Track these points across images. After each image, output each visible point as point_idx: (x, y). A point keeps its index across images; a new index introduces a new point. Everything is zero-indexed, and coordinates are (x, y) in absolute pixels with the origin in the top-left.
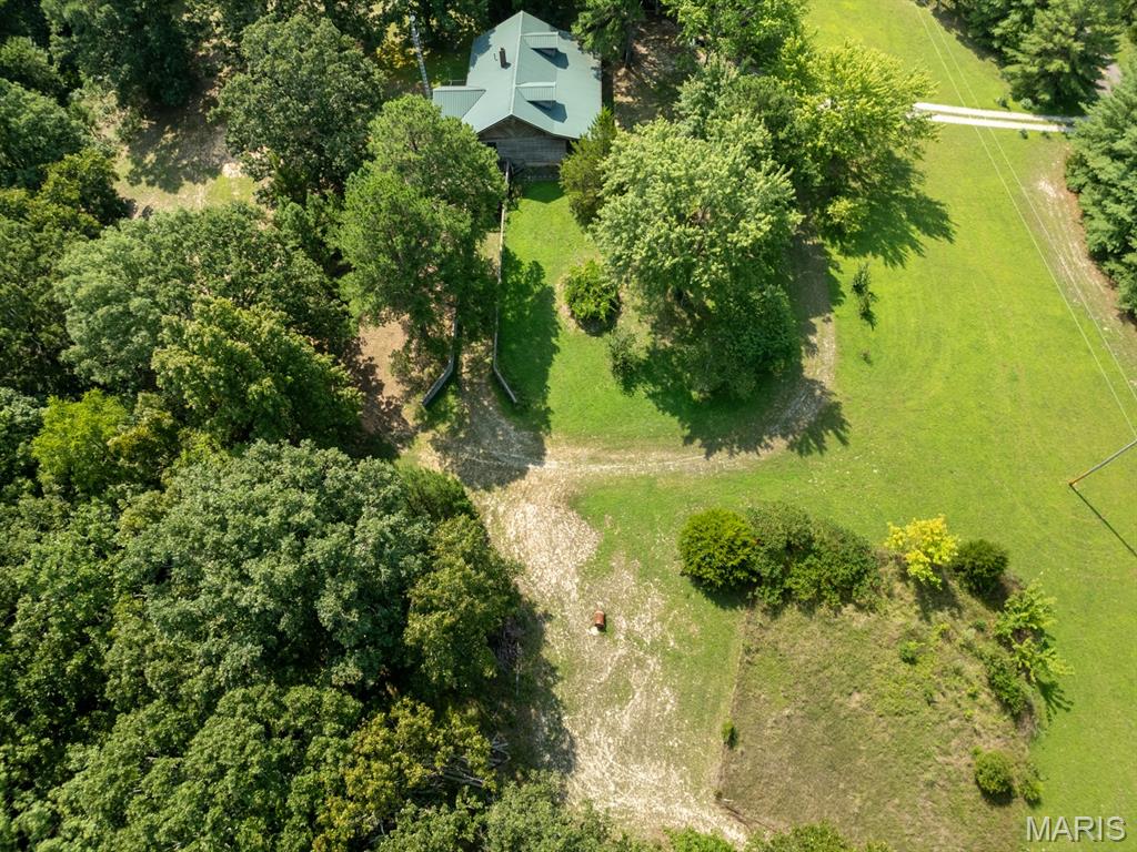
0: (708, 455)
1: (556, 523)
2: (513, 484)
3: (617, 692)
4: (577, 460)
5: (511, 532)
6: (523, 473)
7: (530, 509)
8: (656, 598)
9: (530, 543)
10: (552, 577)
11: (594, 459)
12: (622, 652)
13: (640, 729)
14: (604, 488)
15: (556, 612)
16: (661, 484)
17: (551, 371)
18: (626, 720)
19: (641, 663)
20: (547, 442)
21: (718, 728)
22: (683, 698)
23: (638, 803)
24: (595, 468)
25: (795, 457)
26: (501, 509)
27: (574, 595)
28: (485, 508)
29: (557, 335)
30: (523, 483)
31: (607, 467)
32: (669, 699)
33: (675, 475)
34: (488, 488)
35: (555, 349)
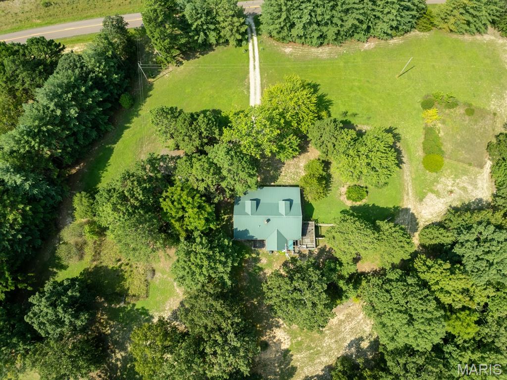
0: (404, 163)
1: (427, 205)
2: (416, 217)
3: (464, 189)
4: (408, 199)
5: (430, 217)
6: (413, 214)
7: (423, 212)
8: (443, 179)
9: (433, 212)
10: (441, 205)
11: (408, 194)
12: (456, 188)
13: (472, 184)
14: (416, 192)
15: (449, 204)
16: (414, 176)
17: (381, 207)
18: (470, 188)
19: (458, 184)
20: (403, 207)
21: (469, 167)
22: (464, 174)
23: (486, 185)
24: (410, 194)
25: (401, 141)
26: (424, 220)
27: (445, 199)
28: (424, 225)
29: (368, 205)
30: (415, 214)
31: (410, 191)
32: (464, 178)
33: (411, 173)
34: (417, 224)
35: (373, 205)
